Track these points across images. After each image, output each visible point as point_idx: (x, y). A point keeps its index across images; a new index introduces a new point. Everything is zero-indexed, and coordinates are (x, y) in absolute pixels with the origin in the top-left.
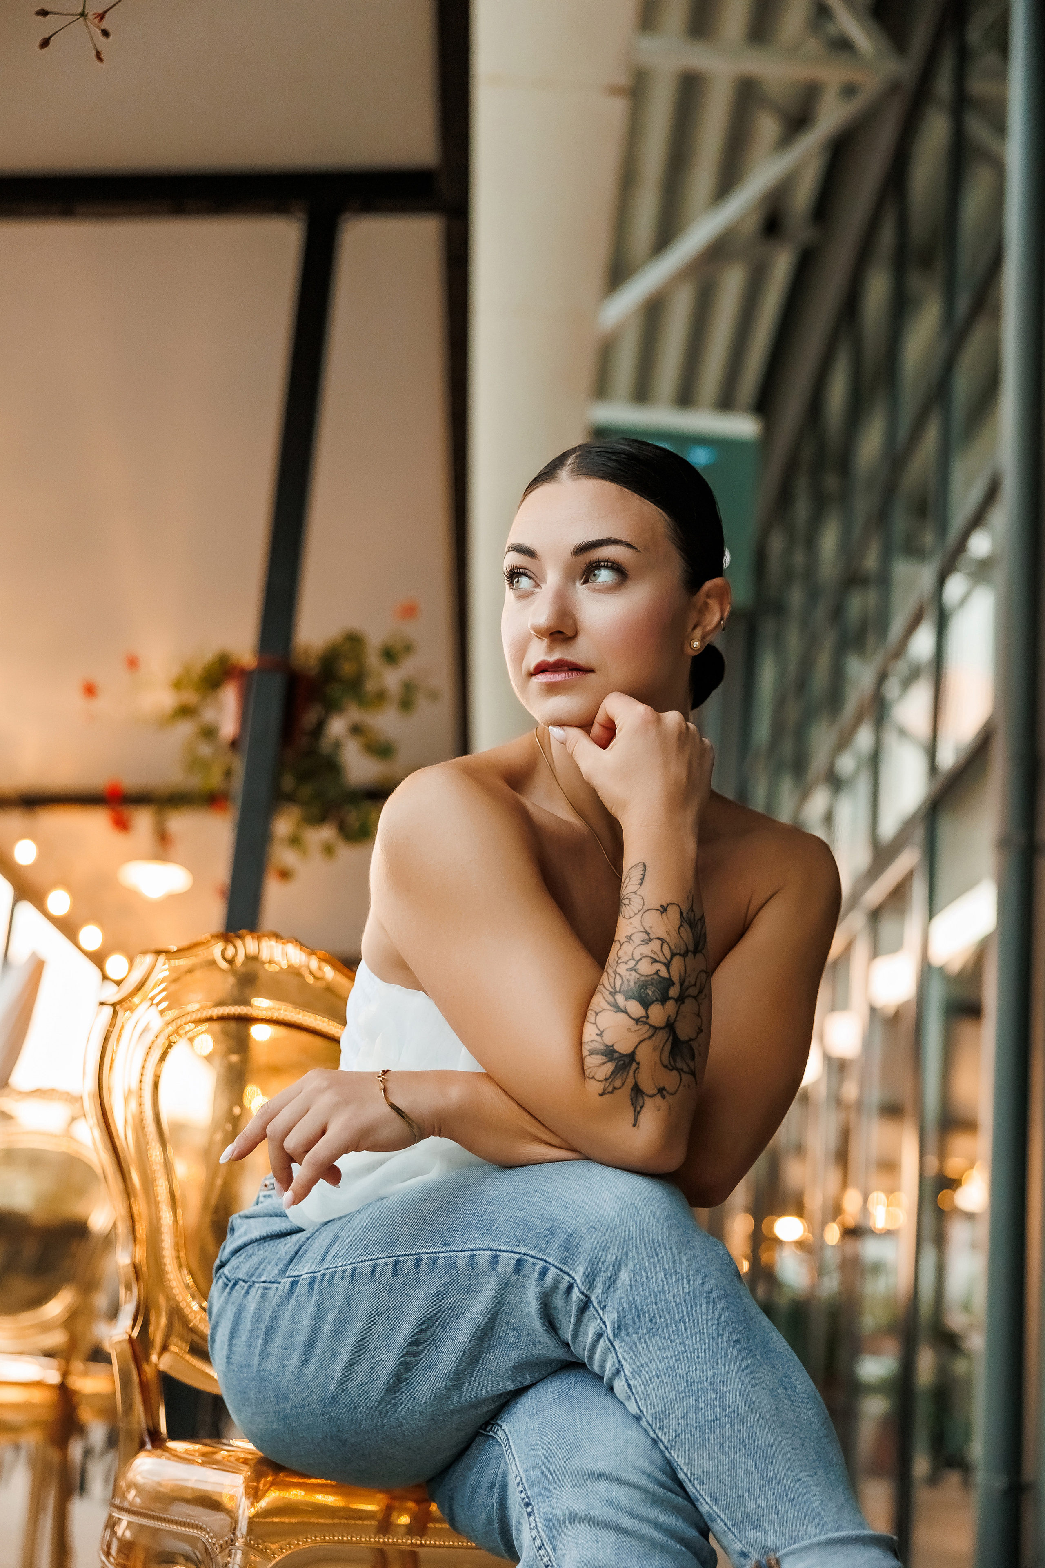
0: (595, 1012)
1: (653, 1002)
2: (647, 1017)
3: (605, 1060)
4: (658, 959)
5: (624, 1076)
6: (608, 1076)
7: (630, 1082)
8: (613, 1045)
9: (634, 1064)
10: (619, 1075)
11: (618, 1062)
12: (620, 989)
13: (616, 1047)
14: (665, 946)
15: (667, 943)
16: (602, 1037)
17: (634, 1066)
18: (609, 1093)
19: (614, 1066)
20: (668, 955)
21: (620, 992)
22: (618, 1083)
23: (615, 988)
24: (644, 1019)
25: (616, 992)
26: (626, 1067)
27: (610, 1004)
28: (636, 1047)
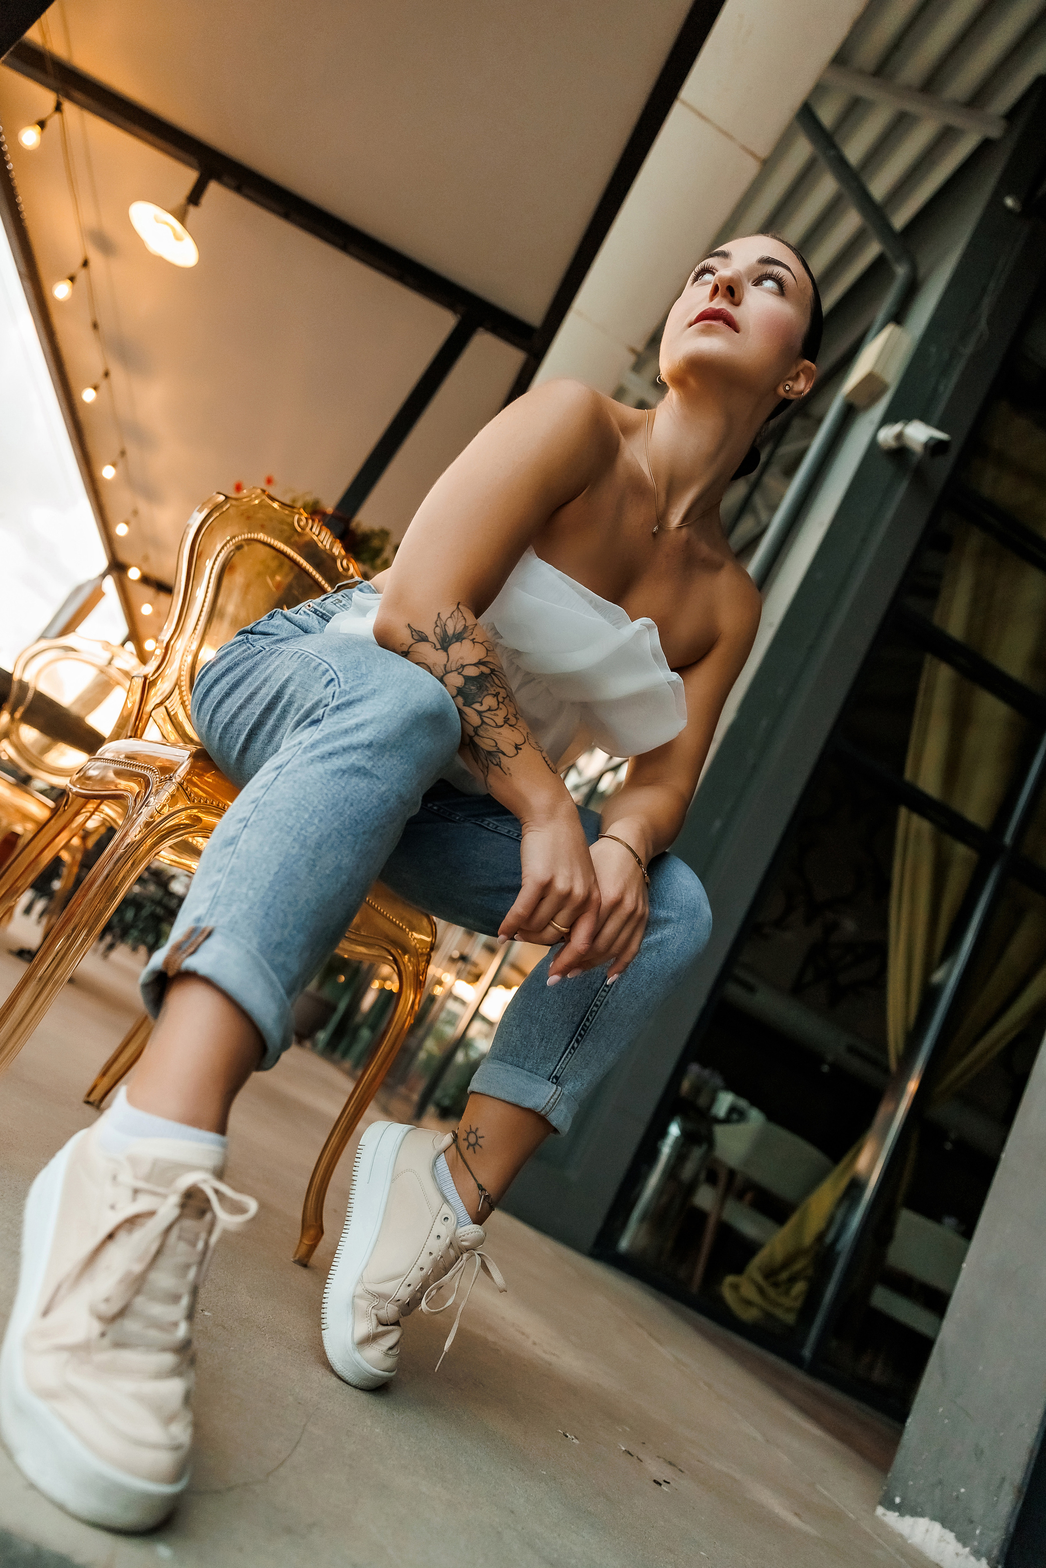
0: (490, 651)
1: (465, 684)
2: (459, 673)
3: (456, 632)
4: (489, 712)
5: (439, 637)
6: (446, 627)
7: (432, 638)
8: (461, 643)
9: (439, 647)
10: (442, 634)
11: (449, 638)
12: (491, 676)
13: (458, 644)
14: (494, 725)
15: (494, 727)
16: (471, 640)
17: (438, 646)
18: (437, 620)
19: (449, 634)
20: (486, 720)
21: (490, 674)
22: (438, 630)
23: (494, 675)
24: (460, 671)
25: (492, 673)
26: (442, 640)
27: (488, 662)
28: (448, 655)
